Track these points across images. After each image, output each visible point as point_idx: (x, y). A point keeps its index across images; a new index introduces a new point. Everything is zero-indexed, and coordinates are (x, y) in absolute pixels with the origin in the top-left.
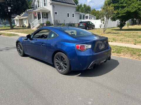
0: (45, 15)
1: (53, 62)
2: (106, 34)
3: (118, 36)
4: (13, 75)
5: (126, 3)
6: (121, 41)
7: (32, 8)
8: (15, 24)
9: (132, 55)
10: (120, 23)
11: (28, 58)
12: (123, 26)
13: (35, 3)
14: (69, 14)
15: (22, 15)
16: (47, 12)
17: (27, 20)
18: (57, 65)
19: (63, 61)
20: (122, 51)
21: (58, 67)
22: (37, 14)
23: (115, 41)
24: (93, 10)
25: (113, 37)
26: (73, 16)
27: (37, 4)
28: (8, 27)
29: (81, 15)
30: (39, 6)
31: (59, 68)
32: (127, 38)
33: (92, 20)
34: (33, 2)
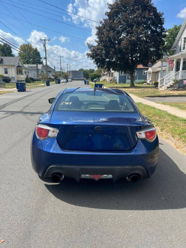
13: (179, 43)
22: (175, 63)
27: (182, 44)
34: (176, 41)
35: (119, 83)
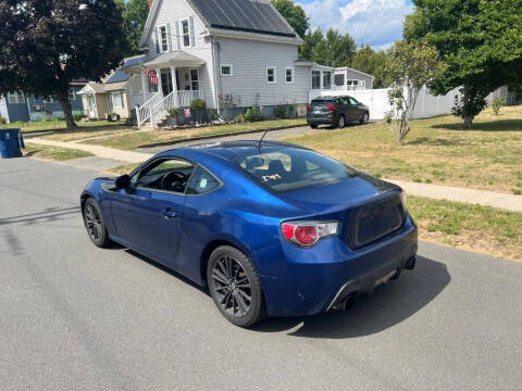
0: (187, 77)
1: (204, 276)
2: (409, 146)
3: (454, 154)
4: (67, 329)
5: (483, 28)
6: (466, 178)
7: (142, 53)
8: (82, 108)
9: (502, 241)
10: (464, 99)
11: (120, 253)
12: (476, 112)
13: (153, 37)
14: (275, 72)
15: (108, 77)
16: (195, 66)
17: (124, 95)
18: (220, 292)
19: (238, 278)
20: (465, 224)
21: (223, 296)
22: (158, 75)
23: (442, 180)
24: (362, 52)
25: (435, 160)
26: (289, 79)
27: (160, 40)
28: (59, 119)
29: (318, 73)
30: (165, 48)
31: (224, 302)
32: (486, 164)
33: (358, 91)
34: (146, 32)
35: (11, 121)
